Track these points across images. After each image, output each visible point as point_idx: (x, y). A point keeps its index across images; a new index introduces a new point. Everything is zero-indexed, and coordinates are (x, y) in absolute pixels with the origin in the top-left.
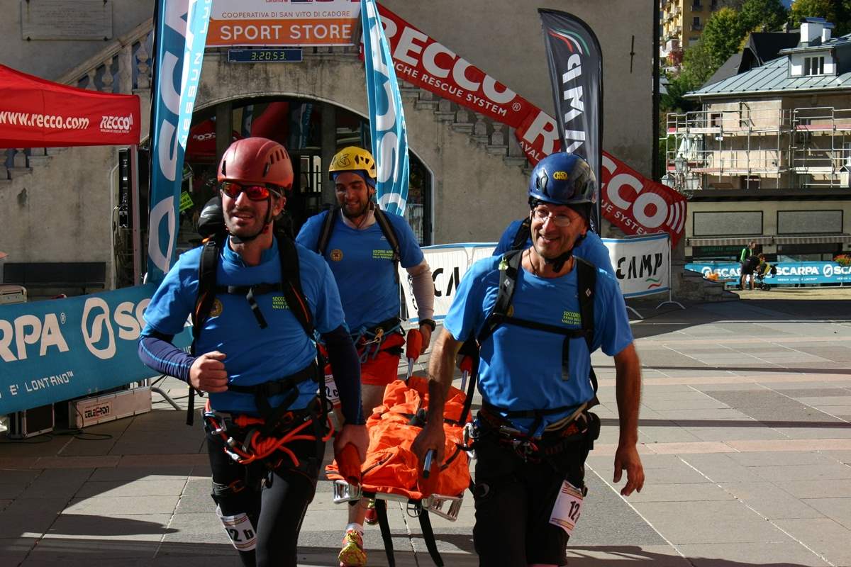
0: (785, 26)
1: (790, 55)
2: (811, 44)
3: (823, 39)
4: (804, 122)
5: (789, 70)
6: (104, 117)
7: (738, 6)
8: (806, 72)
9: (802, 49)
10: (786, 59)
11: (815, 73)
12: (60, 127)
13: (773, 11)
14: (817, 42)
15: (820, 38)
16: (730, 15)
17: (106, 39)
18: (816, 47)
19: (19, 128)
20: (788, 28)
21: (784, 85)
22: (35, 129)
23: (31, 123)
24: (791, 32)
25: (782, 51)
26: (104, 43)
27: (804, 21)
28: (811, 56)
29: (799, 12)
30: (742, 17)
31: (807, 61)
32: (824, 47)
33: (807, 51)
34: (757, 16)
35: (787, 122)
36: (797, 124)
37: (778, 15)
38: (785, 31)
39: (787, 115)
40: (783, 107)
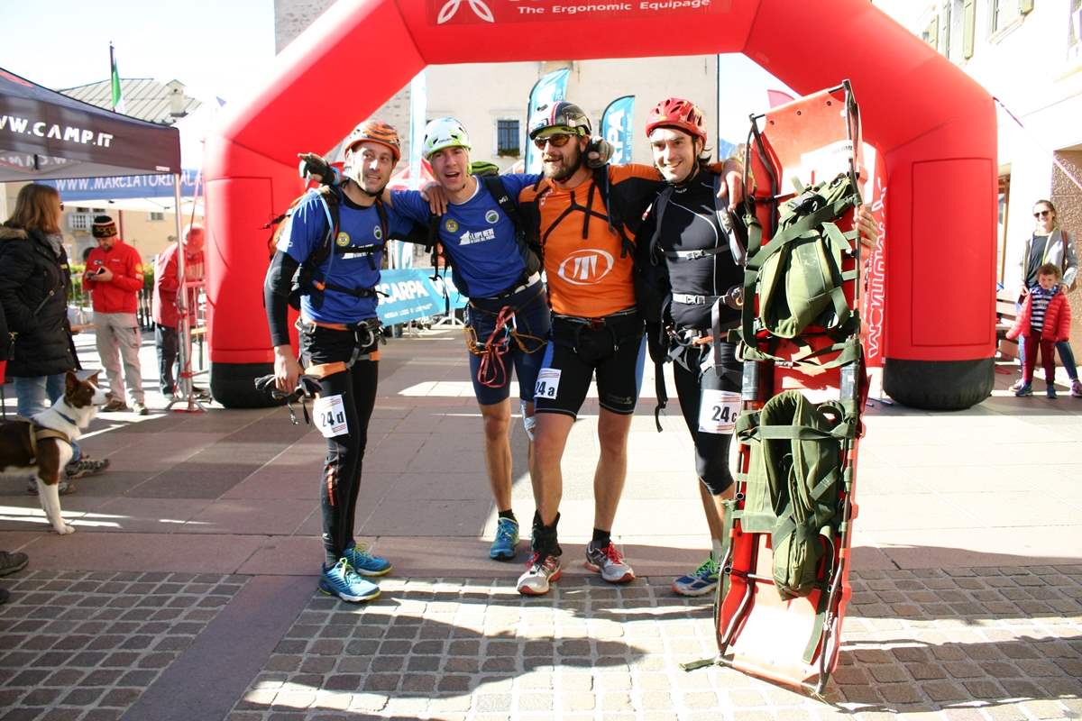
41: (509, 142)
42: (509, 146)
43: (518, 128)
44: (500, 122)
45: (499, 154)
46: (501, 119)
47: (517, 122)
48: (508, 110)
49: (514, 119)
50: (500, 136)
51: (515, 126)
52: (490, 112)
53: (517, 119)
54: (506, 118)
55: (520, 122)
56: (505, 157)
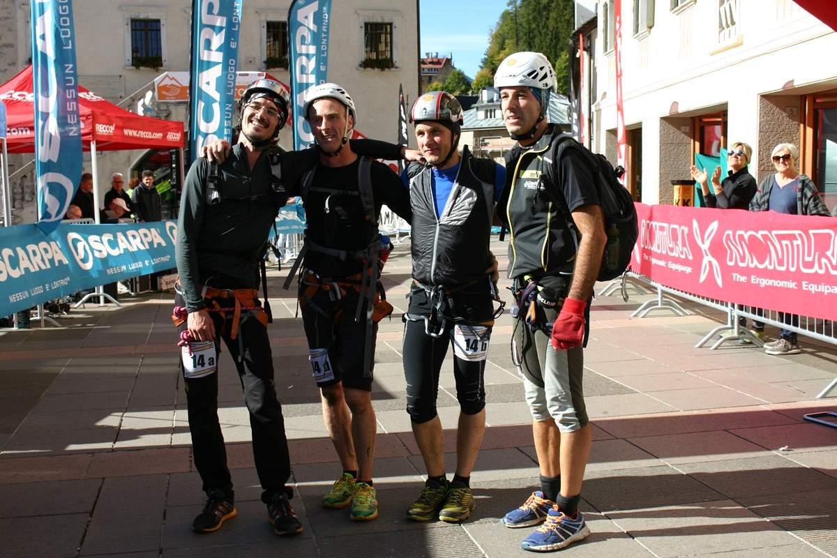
0: (470, 92)
1: (477, 108)
2: (488, 102)
3: (495, 99)
4: (486, 144)
5: (476, 116)
6: (169, 133)
7: (444, 81)
8: (486, 117)
9: (484, 104)
10: (475, 110)
11: (491, 117)
12: (150, 137)
13: (463, 84)
14: (491, 101)
15: (493, 99)
16: (439, 87)
17: (121, 97)
18: (491, 104)
19: (133, 138)
20: (473, 93)
21: (473, 124)
22: (139, 139)
23: (138, 136)
24: (474, 95)
25: (473, 106)
26: (120, 99)
27: (484, 89)
28: (489, 109)
29: (477, 84)
30: (446, 87)
31: (487, 111)
32: (495, 103)
33: (486, 106)
34: (455, 87)
35: (476, 145)
36: (482, 146)
37: (466, 86)
38: (470, 95)
39: (476, 141)
40: (475, 136)
41: (147, 49)
42: (147, 54)
43: (160, 30)
44: (135, 22)
45: (133, 65)
46: (133, 17)
47: (158, 21)
48: (144, 5)
49: (152, 16)
50: (134, 40)
51: (155, 28)
52: (120, 7)
53: (158, 18)
54: (142, 16)
55: (162, 22)
56: (142, 68)
